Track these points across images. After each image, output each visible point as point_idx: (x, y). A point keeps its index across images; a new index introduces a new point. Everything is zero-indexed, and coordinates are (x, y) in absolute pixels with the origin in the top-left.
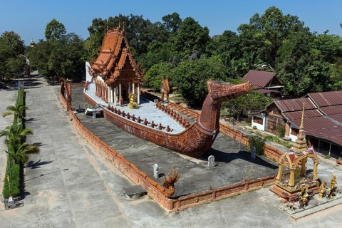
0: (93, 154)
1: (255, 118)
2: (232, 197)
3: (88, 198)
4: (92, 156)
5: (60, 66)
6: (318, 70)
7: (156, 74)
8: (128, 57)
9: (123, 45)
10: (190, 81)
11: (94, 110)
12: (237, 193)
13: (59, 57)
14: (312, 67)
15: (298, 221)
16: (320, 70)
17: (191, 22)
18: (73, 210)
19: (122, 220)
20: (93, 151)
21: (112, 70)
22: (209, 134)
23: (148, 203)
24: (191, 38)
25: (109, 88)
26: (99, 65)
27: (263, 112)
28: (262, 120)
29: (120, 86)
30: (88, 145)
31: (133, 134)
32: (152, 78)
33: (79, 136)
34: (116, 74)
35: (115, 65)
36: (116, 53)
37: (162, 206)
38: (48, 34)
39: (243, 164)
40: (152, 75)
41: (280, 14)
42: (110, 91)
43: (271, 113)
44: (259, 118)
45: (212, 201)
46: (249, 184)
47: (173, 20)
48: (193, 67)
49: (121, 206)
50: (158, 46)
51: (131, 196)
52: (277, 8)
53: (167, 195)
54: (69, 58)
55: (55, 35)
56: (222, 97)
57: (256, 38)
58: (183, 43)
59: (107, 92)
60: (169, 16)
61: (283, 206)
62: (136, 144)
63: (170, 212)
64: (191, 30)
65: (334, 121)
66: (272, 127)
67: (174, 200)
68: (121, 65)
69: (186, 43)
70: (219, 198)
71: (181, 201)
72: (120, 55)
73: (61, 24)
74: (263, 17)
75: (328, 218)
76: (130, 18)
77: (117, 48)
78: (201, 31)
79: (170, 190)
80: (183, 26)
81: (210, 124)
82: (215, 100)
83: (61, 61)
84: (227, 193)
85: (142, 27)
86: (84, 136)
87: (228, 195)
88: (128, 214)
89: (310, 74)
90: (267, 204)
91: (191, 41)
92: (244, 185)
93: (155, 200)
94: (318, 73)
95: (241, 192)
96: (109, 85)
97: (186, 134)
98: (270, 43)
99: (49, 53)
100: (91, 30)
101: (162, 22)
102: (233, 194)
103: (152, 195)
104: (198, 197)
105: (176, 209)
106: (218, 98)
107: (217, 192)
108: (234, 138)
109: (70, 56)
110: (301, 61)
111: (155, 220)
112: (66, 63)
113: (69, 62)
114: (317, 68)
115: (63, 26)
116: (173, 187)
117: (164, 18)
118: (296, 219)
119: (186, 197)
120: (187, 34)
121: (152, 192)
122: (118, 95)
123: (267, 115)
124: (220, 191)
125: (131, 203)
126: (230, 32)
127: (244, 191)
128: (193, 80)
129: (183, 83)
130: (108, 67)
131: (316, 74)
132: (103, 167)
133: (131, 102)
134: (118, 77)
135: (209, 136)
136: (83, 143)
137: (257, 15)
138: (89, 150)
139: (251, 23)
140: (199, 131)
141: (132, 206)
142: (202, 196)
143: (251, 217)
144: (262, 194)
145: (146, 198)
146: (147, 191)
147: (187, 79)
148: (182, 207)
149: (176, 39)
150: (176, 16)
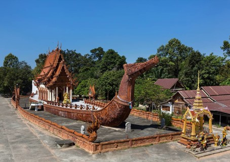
0: (33, 127)
1: (163, 107)
2: (146, 146)
3: (27, 148)
4: (32, 128)
5: (13, 83)
6: (208, 73)
7: (85, 87)
8: (63, 67)
9: (60, 59)
10: (112, 85)
11: (37, 105)
12: (150, 143)
13: (12, 77)
14: (203, 72)
15: (200, 159)
16: (209, 73)
17: (112, 52)
18: (13, 154)
19: (53, 158)
20: (34, 126)
21: (52, 77)
22: (126, 104)
23: (75, 149)
24: (112, 63)
25: (48, 91)
26: (41, 76)
27: (170, 101)
28: (169, 107)
29: (57, 88)
30: (30, 123)
31: (66, 117)
32: (83, 89)
33: (23, 119)
34: (54, 79)
35: (53, 74)
36: (55, 66)
37: (87, 150)
38: (6, 63)
39: (155, 130)
40: (82, 87)
41: (179, 43)
42: (49, 93)
43: (177, 101)
44: (166, 107)
45: (129, 148)
46: (160, 137)
47: (98, 52)
48: (113, 75)
49: (53, 151)
50: (87, 70)
51: (61, 145)
52: (177, 39)
53: (90, 140)
54: (20, 78)
55: (11, 64)
56: (135, 73)
57: (162, 61)
58: (106, 67)
59: (47, 94)
60: (95, 49)
61: (188, 150)
62: (67, 122)
63: (93, 154)
64: (112, 57)
65: (222, 105)
66: (177, 112)
67: (97, 144)
68: (58, 73)
69: (108, 67)
70: (135, 146)
71: (102, 145)
72: (57, 67)
73: (16, 57)
74: (167, 46)
75: (222, 157)
76: (66, 52)
77: (55, 62)
78: (120, 58)
79: (93, 134)
80: (106, 55)
81: (126, 96)
82: (130, 76)
83: (14, 79)
84: (141, 143)
85: (75, 58)
86: (27, 119)
87: (142, 145)
88: (58, 156)
89: (202, 77)
90: (176, 149)
91: (112, 65)
92: (156, 138)
93: (81, 147)
94: (208, 75)
95: (153, 143)
96: (48, 88)
97: (107, 108)
98: (173, 64)
99: (5, 75)
100: (37, 61)
101: (90, 54)
102: (147, 144)
103: (79, 145)
104: (117, 143)
105: (98, 151)
106: (132, 75)
107: (133, 141)
108: (147, 118)
109: (21, 76)
110: (195, 68)
111: (80, 158)
112: (17, 81)
113: (20, 81)
114: (207, 71)
115: (17, 58)
116: (96, 132)
117: (92, 51)
118: (199, 158)
119: (107, 142)
120: (109, 60)
121: (79, 142)
122: (55, 95)
123: (173, 103)
124: (136, 140)
125: (61, 150)
126: (142, 58)
127: (156, 142)
128: (114, 84)
129: (106, 86)
130: (49, 75)
131: (206, 76)
132: (40, 133)
133: (65, 99)
134: (56, 82)
135: (126, 106)
136: (26, 122)
137: (163, 46)
138: (30, 125)
139: (158, 52)
140: (118, 103)
141: (62, 151)
142: (121, 142)
143: (162, 156)
144: (172, 144)
145: (74, 147)
146: (75, 143)
147: (109, 83)
148: (104, 150)
149: (101, 65)
150: (101, 50)
